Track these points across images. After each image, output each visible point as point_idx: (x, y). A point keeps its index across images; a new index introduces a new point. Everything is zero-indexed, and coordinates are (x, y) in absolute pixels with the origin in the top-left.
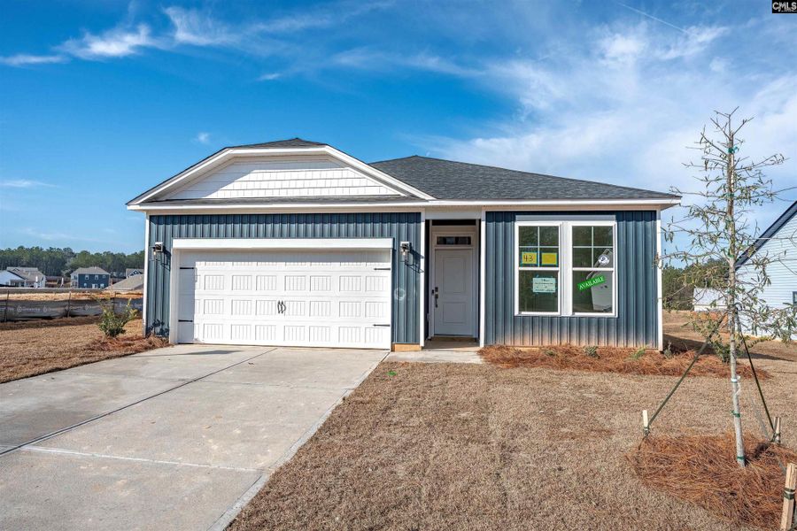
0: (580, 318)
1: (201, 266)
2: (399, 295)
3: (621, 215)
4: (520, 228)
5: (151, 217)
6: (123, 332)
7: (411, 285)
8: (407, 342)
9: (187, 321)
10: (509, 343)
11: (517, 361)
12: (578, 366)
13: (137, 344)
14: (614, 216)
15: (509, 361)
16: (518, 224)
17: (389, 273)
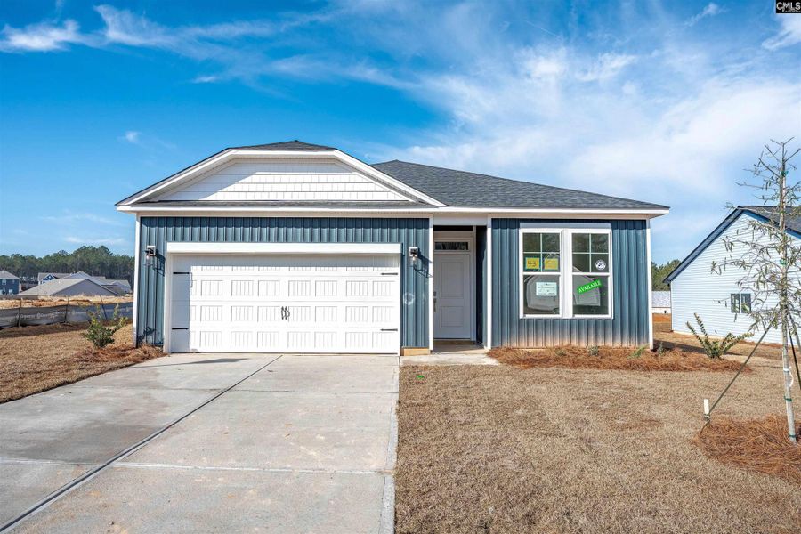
0: (580, 320)
1: (197, 271)
2: (408, 300)
3: (616, 224)
4: (525, 235)
5: (141, 218)
6: (112, 341)
7: (420, 289)
8: (416, 346)
9: (181, 329)
10: (515, 345)
11: (531, 361)
12: (589, 365)
13: (132, 354)
14: (609, 225)
15: (524, 361)
16: (522, 231)
17: (398, 278)
